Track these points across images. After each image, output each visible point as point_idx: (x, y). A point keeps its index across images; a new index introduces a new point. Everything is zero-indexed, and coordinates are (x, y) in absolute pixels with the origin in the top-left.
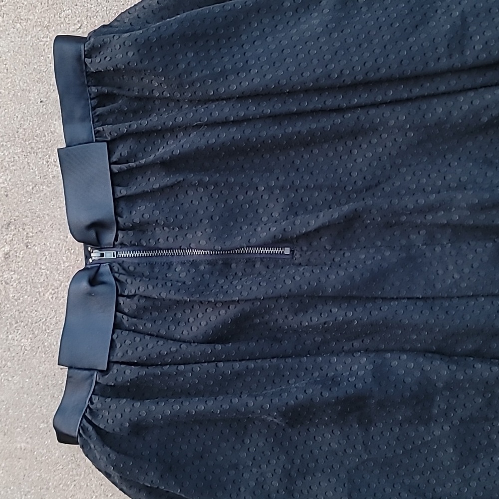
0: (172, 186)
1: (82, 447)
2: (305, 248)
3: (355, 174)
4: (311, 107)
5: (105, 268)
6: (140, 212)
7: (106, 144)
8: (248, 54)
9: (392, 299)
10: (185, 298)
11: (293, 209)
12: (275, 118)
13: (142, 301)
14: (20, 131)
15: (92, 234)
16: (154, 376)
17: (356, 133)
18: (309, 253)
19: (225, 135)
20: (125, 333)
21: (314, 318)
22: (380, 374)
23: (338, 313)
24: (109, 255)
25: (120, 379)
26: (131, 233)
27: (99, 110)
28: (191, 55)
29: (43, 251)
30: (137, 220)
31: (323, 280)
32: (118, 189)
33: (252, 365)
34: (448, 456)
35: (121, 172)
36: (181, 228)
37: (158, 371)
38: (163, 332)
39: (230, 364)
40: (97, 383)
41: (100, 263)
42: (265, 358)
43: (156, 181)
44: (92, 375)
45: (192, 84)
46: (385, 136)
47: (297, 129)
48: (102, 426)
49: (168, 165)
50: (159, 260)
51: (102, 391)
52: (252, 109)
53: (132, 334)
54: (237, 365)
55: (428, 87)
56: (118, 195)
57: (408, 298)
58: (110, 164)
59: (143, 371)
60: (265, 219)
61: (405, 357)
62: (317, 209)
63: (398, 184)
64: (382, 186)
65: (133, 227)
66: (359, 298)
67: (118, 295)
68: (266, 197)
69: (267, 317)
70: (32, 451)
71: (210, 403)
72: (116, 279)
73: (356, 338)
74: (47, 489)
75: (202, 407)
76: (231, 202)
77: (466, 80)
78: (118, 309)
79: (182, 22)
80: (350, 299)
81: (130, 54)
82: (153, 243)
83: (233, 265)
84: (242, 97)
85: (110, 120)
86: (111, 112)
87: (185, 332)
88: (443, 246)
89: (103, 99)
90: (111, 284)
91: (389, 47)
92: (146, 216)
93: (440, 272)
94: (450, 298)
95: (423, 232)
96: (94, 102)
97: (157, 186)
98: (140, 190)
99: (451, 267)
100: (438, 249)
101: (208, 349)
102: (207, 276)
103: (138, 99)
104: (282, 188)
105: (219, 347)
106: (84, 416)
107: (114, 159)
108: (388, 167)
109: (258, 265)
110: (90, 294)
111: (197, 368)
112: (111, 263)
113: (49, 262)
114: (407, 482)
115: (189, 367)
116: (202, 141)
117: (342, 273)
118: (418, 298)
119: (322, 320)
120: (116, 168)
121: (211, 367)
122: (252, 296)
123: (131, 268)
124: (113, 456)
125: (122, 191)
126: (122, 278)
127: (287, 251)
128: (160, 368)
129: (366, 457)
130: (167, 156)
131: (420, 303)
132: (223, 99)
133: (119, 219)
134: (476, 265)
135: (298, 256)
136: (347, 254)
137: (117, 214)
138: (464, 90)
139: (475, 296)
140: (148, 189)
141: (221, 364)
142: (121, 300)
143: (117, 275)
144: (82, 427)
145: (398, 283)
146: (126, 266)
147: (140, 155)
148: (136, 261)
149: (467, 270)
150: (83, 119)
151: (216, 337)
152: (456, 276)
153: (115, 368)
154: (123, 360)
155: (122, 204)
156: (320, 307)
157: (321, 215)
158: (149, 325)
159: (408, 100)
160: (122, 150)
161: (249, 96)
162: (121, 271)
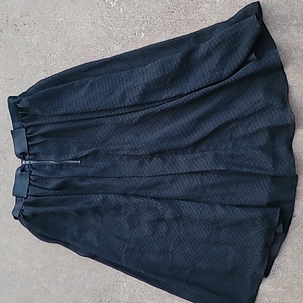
0: (44, 142)
1: (19, 220)
2: (84, 161)
3: (98, 138)
4: (82, 118)
5: (27, 166)
6: (35, 150)
7: (24, 129)
8: (63, 102)
9: (109, 177)
10: (47, 176)
11: (80, 149)
12: (73, 121)
13: (36, 177)
14: (2, 124)
15: (22, 156)
16: (39, 199)
17: (97, 125)
18: (85, 163)
19: (57, 126)
20: (32, 186)
21: (85, 183)
22: (104, 200)
23: (93, 182)
24: (27, 162)
25: (30, 201)
26: (33, 156)
27: (23, 118)
28: (46, 103)
29: (9, 161)
30: (34, 152)
31: (87, 171)
32: (29, 142)
33: (67, 197)
34: (126, 226)
35: (29, 137)
36: (47, 154)
37: (40, 198)
38: (42, 186)
39: (61, 197)
40: (24, 202)
41: (25, 165)
42: (72, 195)
43: (39, 140)
44: (23, 199)
45: (47, 111)
46: (106, 126)
47: (79, 125)
48: (24, 214)
49: (43, 135)
50: (42, 164)
51: (25, 204)
52: (65, 119)
53: (33, 187)
54: (63, 197)
55: (116, 112)
56: (29, 144)
57: (114, 177)
58: (26, 135)
59: (36, 198)
60: (72, 152)
61: (112, 195)
62: (87, 149)
63: (111, 141)
64: (107, 142)
65: (33, 154)
66: (99, 177)
67: (30, 175)
68: (72, 145)
69: (72, 182)
70: (8, 222)
71: (54, 208)
72: (29, 170)
73: (100, 190)
74: (13, 234)
75: (51, 209)
76: (62, 146)
77: (127, 110)
78: (30, 179)
79: (43, 93)
80: (96, 177)
81: (28, 103)
82: (39, 159)
83: (64, 166)
84: (62, 115)
85: (26, 121)
86: (26, 119)
87: (48, 187)
88: (124, 161)
89: (23, 115)
90: (28, 171)
91: (103, 100)
92: (37, 151)
93: (123, 169)
94: (126, 177)
95: (118, 156)
96: (21, 116)
97: (39, 142)
98: (34, 143)
99: (126, 168)
100: (123, 162)
101: (54, 192)
102: (55, 170)
103: (34, 115)
104: (77, 142)
105: (57, 191)
106: (20, 212)
107: (27, 133)
108: (108, 136)
109: (71, 166)
110: (21, 174)
111: (51, 197)
112: (28, 165)
113: (12, 164)
114: (115, 234)
115: (49, 197)
116: (51, 129)
117: (93, 169)
118: (117, 177)
119: (88, 184)
120: (28, 136)
121: (55, 197)
122: (66, 176)
123: (34, 167)
124: (27, 223)
125: (30, 143)
126: (31, 170)
127: (79, 162)
128: (41, 197)
129: (102, 226)
130: (41, 133)
131: (117, 179)
132: (57, 116)
133: (29, 152)
134: (133, 167)
135: (82, 163)
136: (97, 163)
137: (29, 150)
138: (127, 113)
139: (133, 177)
140: (37, 143)
141: (58, 197)
142: (31, 176)
143: (29, 169)
144: (19, 215)
145: (110, 173)
146: (32, 166)
147: (35, 132)
148: (35, 164)
149: (131, 169)
150: (18, 121)
151: (57, 188)
152: (128, 171)
153: (29, 197)
154: (31, 194)
155: (30, 147)
156: (88, 179)
157: (86, 151)
158: (38, 184)
159: (111, 116)
160: (29, 131)
161: (64, 115)
162: (31, 167)
